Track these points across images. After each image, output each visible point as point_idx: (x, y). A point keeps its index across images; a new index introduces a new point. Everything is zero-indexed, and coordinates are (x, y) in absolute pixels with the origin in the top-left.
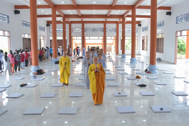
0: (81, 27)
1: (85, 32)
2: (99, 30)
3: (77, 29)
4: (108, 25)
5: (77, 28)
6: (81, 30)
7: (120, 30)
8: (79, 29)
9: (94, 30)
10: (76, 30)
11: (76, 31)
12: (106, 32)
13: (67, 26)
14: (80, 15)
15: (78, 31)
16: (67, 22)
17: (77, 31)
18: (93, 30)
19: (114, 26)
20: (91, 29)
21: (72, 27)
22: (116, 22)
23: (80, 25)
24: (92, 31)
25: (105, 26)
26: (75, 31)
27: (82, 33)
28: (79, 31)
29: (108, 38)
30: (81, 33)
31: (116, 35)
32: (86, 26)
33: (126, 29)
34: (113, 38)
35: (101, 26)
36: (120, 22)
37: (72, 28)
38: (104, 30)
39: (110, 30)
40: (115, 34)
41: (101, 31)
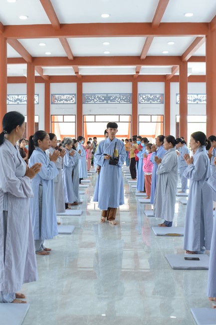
0: (75, 92)
1: (83, 105)
2: (120, 98)
3: (65, 97)
4: (142, 87)
5: (64, 95)
6: (74, 99)
7: (175, 98)
8: (70, 96)
9: (107, 98)
10: (62, 100)
11: (62, 102)
12: (139, 105)
13: (39, 88)
14: (71, 58)
15: (66, 100)
16: (39, 80)
17: (65, 102)
18: (105, 99)
19: (158, 88)
20: (99, 96)
21: (52, 91)
22: (163, 78)
23: (72, 87)
24: (103, 101)
25: (135, 88)
26: (59, 102)
27: (76, 105)
28: (69, 102)
29: (141, 118)
31: (163, 112)
32: (88, 88)
33: (189, 97)
34: (155, 118)
35: (126, 88)
36: (175, 79)
37: (52, 95)
38: (134, 99)
39: (149, 99)
40: (161, 109)
41: (126, 100)
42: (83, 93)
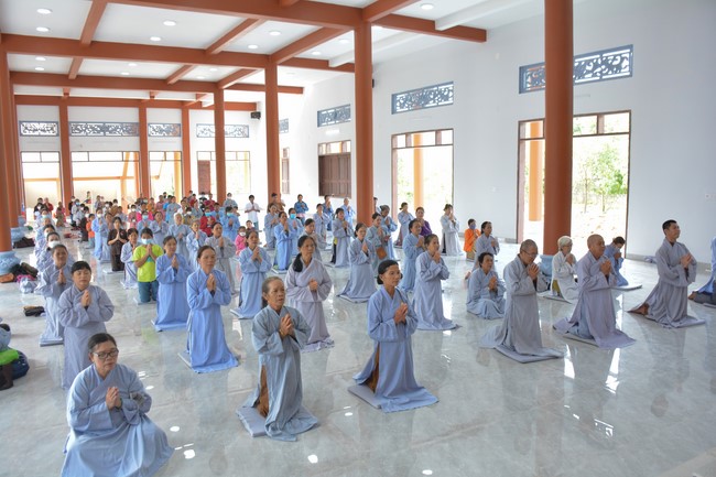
0: (58, 119)
6: (56, 129)
8: (50, 125)
9: (104, 129)
10: (36, 130)
11: (37, 133)
15: (44, 131)
17: (42, 133)
18: (101, 130)
20: (93, 125)
23: (53, 112)
24: (99, 132)
26: (31, 133)
28: (47, 133)
30: (58, 140)
32: (75, 113)
37: (21, 122)
41: (134, 134)
42: (69, 120)
